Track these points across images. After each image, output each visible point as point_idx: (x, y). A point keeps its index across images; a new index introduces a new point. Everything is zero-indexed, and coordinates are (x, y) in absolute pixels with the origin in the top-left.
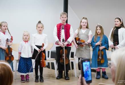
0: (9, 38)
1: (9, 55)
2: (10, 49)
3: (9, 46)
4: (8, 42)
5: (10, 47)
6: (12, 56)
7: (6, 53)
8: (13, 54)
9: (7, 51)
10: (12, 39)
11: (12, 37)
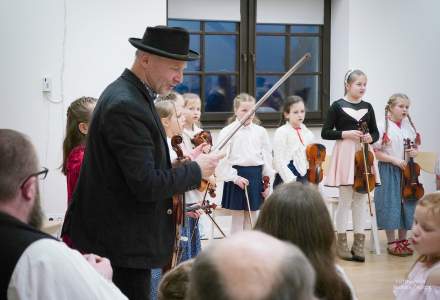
0: (413, 138)
1: (410, 182)
2: (413, 167)
3: (412, 159)
4: (409, 147)
5: (415, 161)
6: (420, 186)
7: (405, 179)
8: (421, 179)
9: (407, 173)
10: (418, 140)
11: (418, 135)
